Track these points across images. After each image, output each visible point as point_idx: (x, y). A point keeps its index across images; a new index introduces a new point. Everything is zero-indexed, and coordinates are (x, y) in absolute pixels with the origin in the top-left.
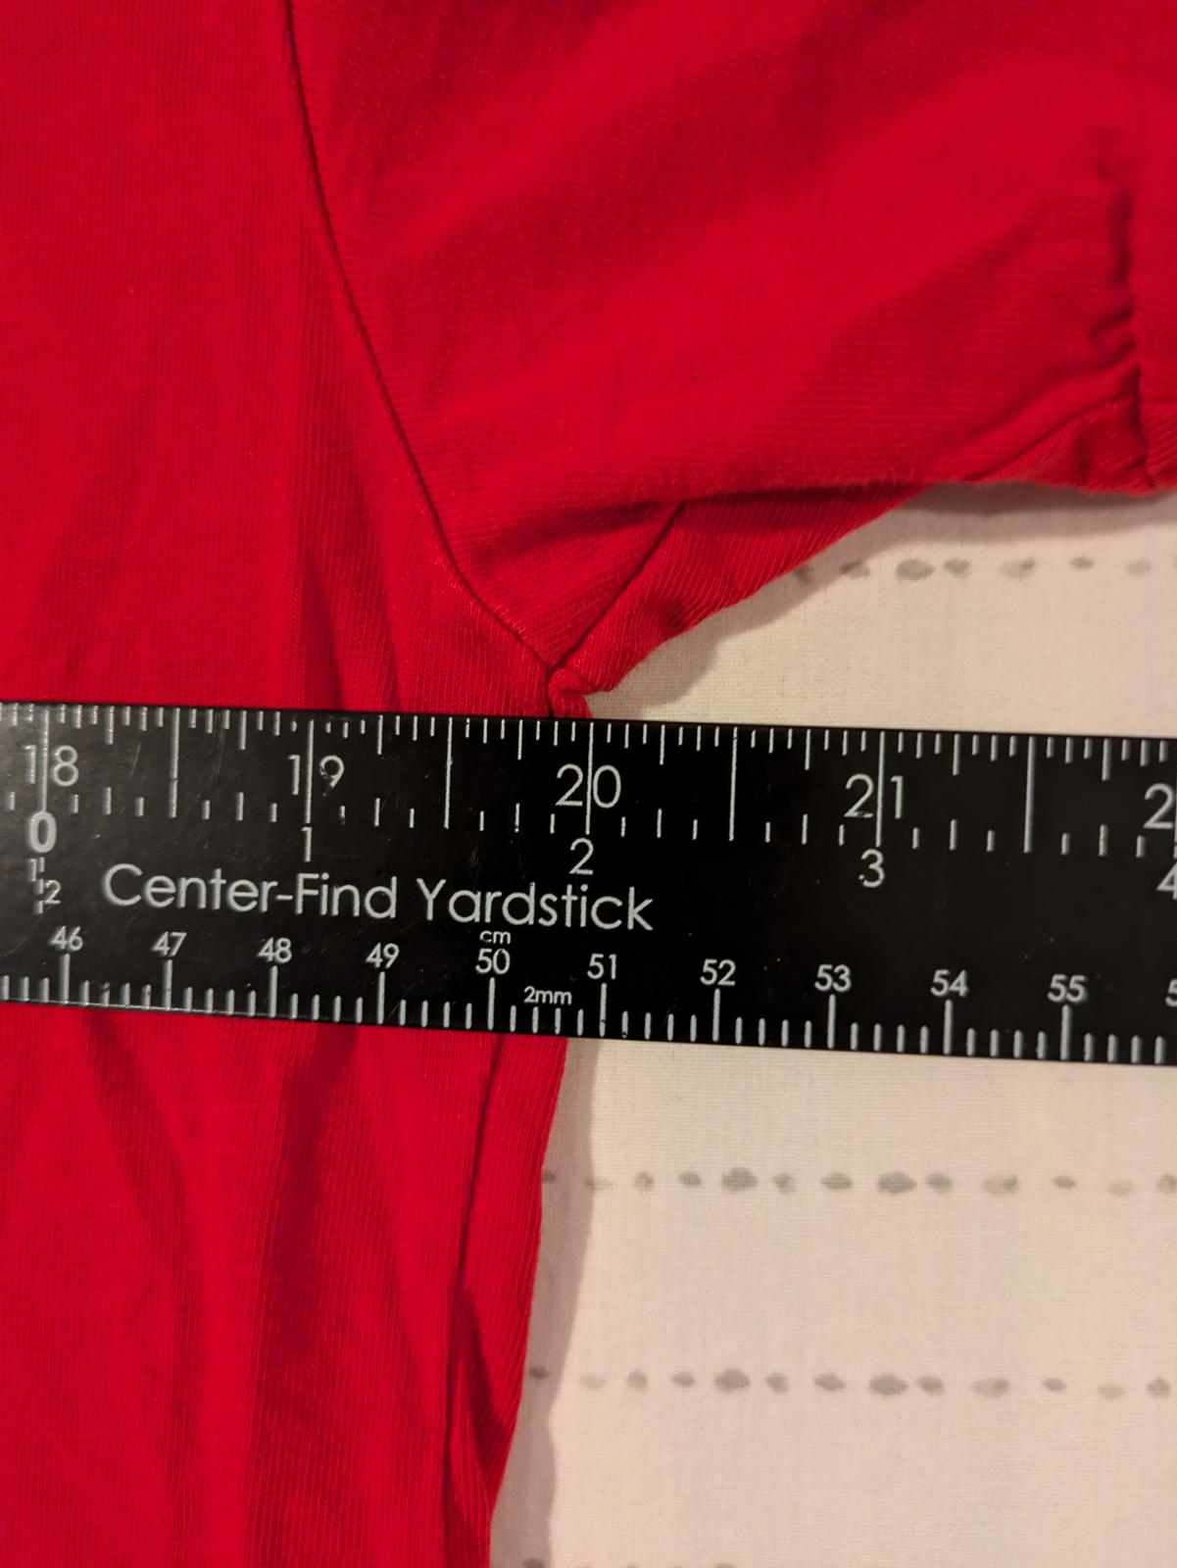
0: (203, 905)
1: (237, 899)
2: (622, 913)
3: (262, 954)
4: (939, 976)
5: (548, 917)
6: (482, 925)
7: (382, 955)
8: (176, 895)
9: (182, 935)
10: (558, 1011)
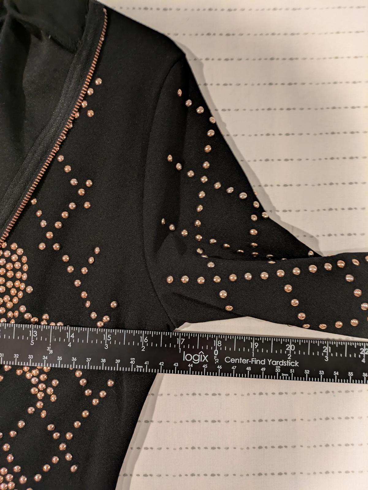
0: (239, 362)
1: (244, 362)
2: (295, 364)
3: (247, 369)
4: (335, 372)
5: (285, 364)
6: (277, 365)
7: (263, 369)
8: (235, 361)
9: (236, 367)
10: (286, 377)
